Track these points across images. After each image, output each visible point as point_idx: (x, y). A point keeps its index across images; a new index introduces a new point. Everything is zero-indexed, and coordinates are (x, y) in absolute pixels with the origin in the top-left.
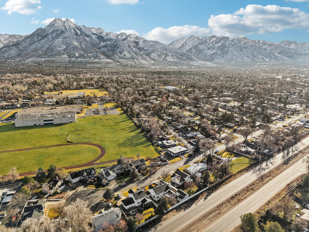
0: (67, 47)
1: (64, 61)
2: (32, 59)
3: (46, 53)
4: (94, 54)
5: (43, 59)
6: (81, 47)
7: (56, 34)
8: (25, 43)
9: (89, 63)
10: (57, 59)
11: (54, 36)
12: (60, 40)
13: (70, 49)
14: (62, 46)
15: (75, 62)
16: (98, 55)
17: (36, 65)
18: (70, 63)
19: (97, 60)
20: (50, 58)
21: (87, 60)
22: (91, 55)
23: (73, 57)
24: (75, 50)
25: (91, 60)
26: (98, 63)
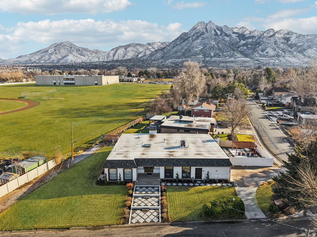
0: (204, 48)
2: (172, 60)
3: (184, 54)
4: (230, 53)
5: (180, 60)
6: (218, 46)
7: (196, 36)
8: (169, 46)
9: (223, 62)
11: (194, 38)
12: (199, 41)
13: (206, 49)
14: (200, 47)
15: (209, 62)
16: (234, 53)
17: (174, 65)
19: (232, 59)
21: (221, 59)
22: (227, 54)
23: (208, 57)
24: (211, 50)
25: (225, 59)
26: (232, 62)
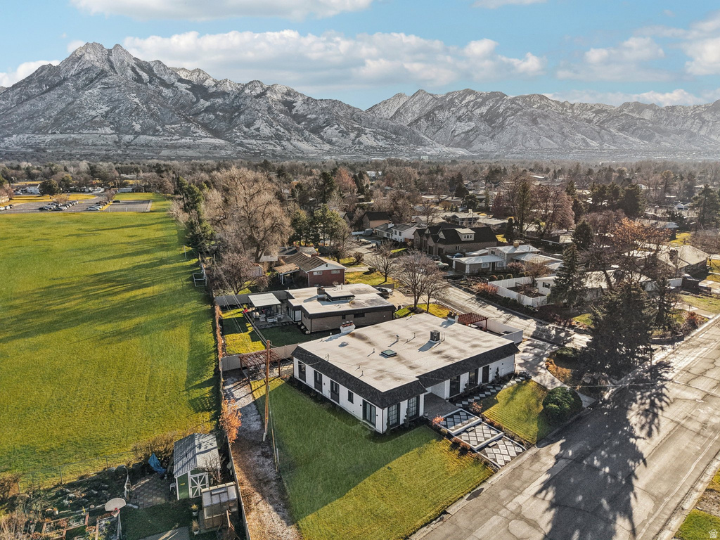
0: (112, 110)
1: (102, 142)
2: (21, 136)
3: (57, 123)
4: (181, 126)
5: (48, 138)
6: (149, 108)
7: (87, 78)
9: (167, 147)
10: (87, 136)
11: (80, 82)
12: (95, 91)
13: (119, 114)
14: (100, 106)
15: (132, 145)
16: (190, 128)
17: (31, 150)
18: (119, 147)
19: (187, 140)
20: (67, 136)
21: (161, 139)
22: (173, 128)
23: (127, 133)
24: (131, 115)
25: (171, 140)
26: (189, 147)
